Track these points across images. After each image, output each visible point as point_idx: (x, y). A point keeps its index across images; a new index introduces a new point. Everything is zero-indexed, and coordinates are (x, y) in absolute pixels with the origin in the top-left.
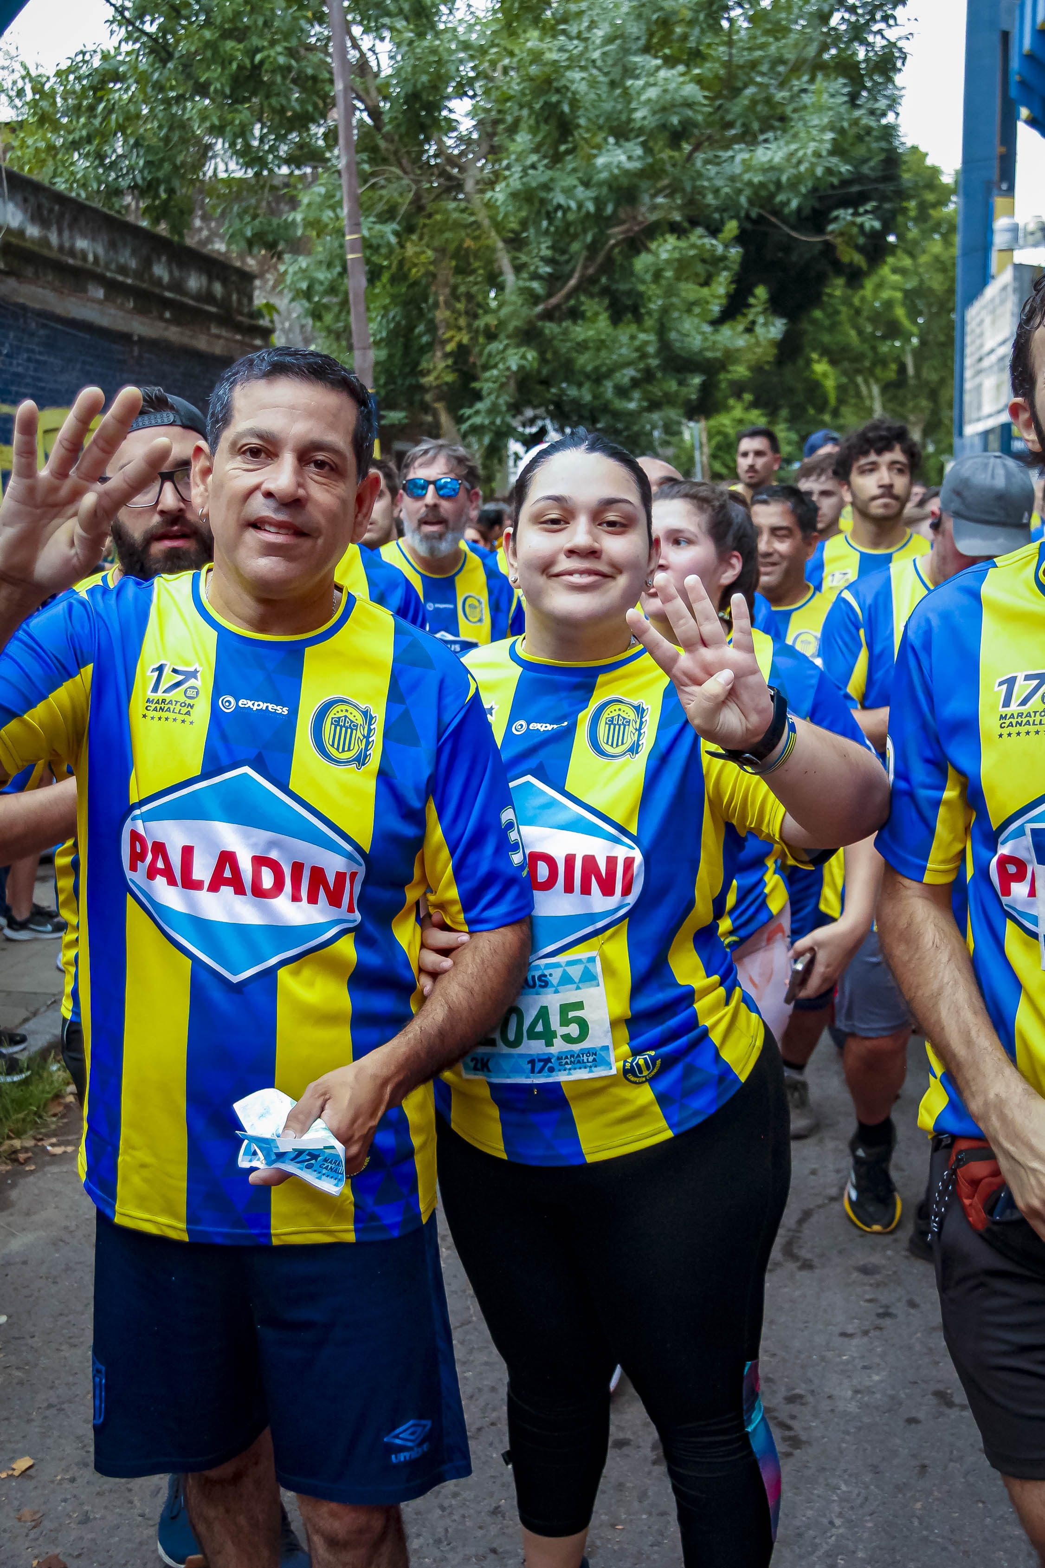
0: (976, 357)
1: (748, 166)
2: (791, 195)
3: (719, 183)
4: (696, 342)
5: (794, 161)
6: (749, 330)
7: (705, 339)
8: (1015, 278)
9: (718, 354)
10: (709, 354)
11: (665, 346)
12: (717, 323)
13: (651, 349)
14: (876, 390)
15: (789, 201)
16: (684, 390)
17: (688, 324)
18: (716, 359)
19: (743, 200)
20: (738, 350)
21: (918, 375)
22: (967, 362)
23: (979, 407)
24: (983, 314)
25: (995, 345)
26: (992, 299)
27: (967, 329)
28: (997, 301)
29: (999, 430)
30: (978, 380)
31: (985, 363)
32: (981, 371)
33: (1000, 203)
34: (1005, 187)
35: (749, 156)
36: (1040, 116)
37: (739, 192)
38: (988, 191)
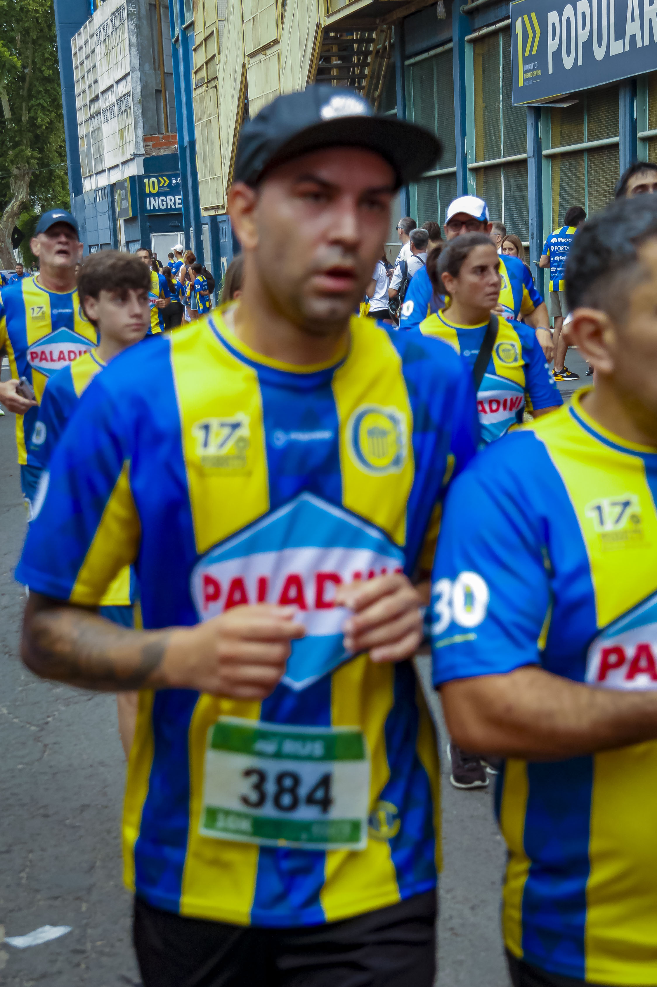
21: (17, 119)
22: (79, 102)
23: (100, 157)
24: (92, 44)
25: (111, 82)
26: (104, 26)
27: (75, 62)
28: (110, 28)
29: (127, 184)
30: (94, 124)
31: (102, 104)
32: (98, 113)
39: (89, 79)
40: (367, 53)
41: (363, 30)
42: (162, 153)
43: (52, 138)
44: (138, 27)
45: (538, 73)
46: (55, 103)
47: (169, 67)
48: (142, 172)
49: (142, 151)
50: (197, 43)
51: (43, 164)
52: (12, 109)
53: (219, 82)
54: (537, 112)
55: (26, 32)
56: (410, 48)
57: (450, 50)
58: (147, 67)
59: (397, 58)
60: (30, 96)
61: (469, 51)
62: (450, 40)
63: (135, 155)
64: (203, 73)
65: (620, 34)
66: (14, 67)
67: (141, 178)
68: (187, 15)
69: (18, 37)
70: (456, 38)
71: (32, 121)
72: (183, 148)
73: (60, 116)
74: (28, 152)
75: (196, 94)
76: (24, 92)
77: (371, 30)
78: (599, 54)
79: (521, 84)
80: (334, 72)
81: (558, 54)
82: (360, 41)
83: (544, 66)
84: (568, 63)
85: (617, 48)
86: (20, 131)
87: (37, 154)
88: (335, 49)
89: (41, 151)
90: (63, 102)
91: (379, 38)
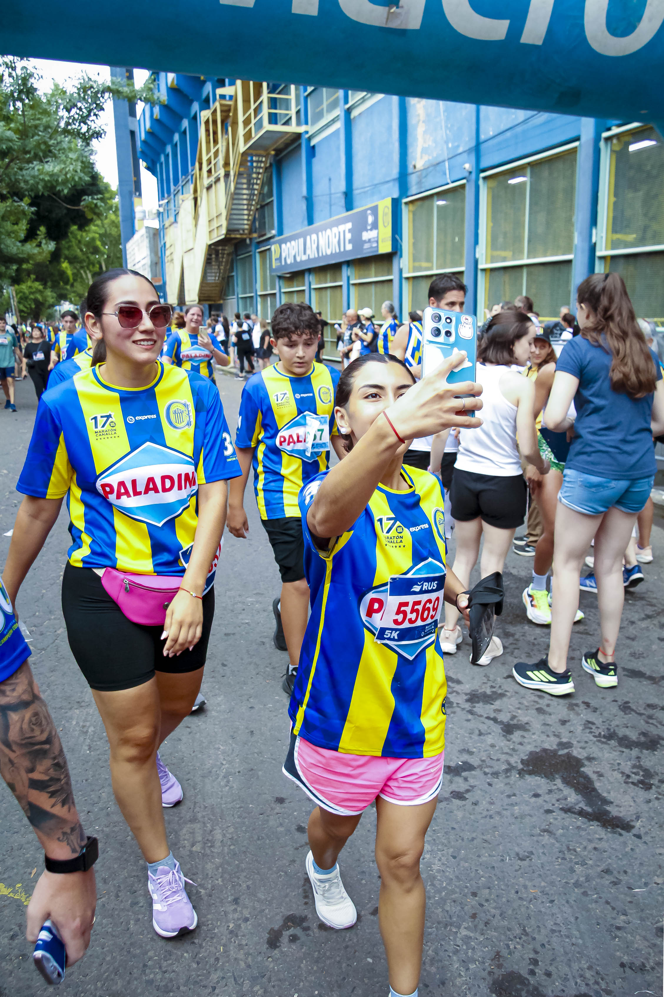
0: (133, 264)
1: (42, 172)
2: (64, 188)
3: (28, 178)
4: (13, 250)
5: (64, 172)
6: (39, 245)
7: (18, 249)
8: (147, 233)
9: (24, 255)
10: (20, 255)
12: (23, 241)
15: (63, 190)
17: (9, 241)
18: (23, 258)
19: (40, 187)
20: (33, 254)
24: (134, 246)
25: (140, 259)
26: (138, 240)
27: (128, 252)
28: (140, 240)
33: (136, 200)
34: (138, 194)
35: (41, 167)
36: (150, 165)
37: (38, 183)
38: (131, 195)
39: (133, 258)
40: (224, 254)
41: (222, 245)
44: (150, 241)
45: (279, 264)
53: (175, 261)
54: (280, 277)
55: (111, 241)
56: (239, 253)
57: (251, 255)
58: (153, 255)
59: (234, 256)
61: (258, 256)
62: (250, 251)
64: (169, 258)
65: (305, 253)
68: (165, 238)
70: (253, 250)
72: (163, 283)
75: (167, 264)
77: (225, 246)
78: (298, 259)
79: (274, 267)
80: (214, 260)
81: (285, 259)
83: (281, 262)
84: (289, 262)
85: (304, 258)
88: (213, 252)
91: (228, 249)
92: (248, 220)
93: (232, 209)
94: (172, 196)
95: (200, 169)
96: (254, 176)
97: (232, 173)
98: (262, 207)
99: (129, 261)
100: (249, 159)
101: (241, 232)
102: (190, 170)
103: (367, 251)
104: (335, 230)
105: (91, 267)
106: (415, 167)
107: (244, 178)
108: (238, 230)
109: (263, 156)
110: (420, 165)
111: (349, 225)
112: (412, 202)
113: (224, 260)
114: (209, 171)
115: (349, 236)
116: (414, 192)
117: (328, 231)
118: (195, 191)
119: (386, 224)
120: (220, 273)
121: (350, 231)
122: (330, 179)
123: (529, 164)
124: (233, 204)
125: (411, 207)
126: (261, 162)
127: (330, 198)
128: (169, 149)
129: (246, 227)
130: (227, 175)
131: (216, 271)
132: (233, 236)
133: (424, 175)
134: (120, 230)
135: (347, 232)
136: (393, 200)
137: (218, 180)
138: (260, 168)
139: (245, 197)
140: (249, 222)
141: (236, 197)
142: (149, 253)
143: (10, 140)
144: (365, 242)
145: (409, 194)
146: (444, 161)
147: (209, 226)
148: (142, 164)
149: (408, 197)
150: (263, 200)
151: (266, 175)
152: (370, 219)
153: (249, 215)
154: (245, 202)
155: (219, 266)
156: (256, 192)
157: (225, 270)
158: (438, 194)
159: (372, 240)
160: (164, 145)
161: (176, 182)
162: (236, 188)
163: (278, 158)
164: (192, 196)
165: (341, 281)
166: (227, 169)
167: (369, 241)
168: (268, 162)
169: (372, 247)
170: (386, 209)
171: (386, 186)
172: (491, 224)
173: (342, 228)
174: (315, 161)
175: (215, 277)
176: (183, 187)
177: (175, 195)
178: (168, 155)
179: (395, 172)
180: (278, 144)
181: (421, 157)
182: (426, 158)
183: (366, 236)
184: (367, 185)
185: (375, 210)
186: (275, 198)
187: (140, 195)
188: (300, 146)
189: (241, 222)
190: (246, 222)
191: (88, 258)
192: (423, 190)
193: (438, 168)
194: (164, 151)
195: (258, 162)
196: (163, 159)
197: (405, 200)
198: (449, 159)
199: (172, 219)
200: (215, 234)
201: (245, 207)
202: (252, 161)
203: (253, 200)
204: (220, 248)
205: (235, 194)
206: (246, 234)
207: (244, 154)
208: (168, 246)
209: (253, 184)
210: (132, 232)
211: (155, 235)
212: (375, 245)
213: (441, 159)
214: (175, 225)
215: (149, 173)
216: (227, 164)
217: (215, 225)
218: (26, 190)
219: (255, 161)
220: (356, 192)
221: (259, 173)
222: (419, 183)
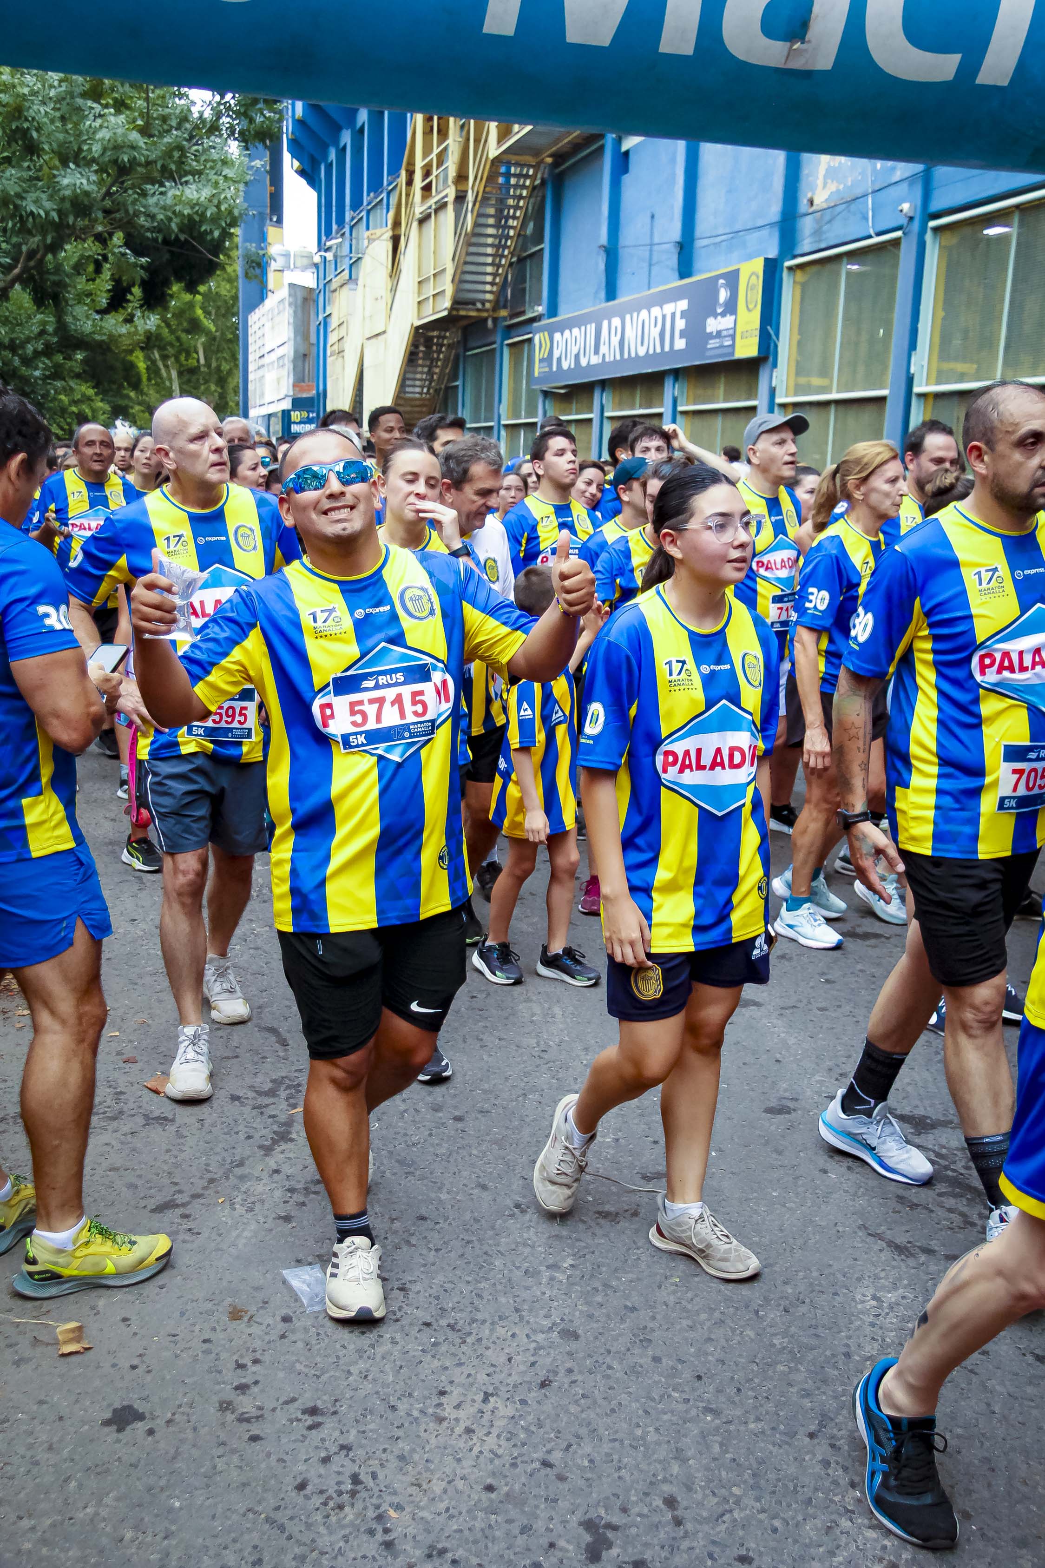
0: (259, 355)
1: (178, 200)
2: (213, 227)
3: (155, 210)
4: (88, 327)
5: (216, 202)
6: (129, 320)
7: (94, 326)
8: (290, 295)
9: (104, 338)
10: (98, 337)
11: (61, 327)
12: (103, 312)
13: (50, 329)
14: (174, 374)
15: (211, 232)
16: (69, 364)
17: (80, 310)
18: (103, 341)
19: (173, 226)
20: (120, 336)
21: (208, 364)
22: (251, 358)
23: (262, 395)
24: (264, 320)
25: (274, 346)
26: (272, 309)
27: (250, 331)
28: (276, 311)
29: (280, 415)
30: (260, 373)
31: (267, 360)
32: (263, 366)
33: (272, 231)
34: (275, 219)
35: (178, 193)
36: (308, 169)
37: (170, 219)
38: (261, 220)
39: (260, 343)
40: (442, 345)
41: (440, 330)
42: (305, 395)
43: (230, 380)
44: (295, 312)
45: (547, 369)
46: (234, 358)
47: (313, 339)
48: (290, 407)
49: (291, 393)
50: (333, 327)
51: (222, 396)
52: (206, 358)
53: (346, 354)
54: (546, 394)
55: (218, 308)
56: (470, 345)
57: (494, 349)
58: (299, 338)
59: (461, 350)
60: (218, 351)
61: (506, 352)
62: (494, 343)
63: (287, 396)
64: (335, 347)
65: (597, 352)
66: (210, 331)
67: (289, 411)
68: (328, 308)
69: (213, 312)
70: (499, 341)
71: (218, 368)
72: (318, 394)
73: (237, 366)
74: (213, 387)
75: (329, 360)
76: (214, 348)
77: (446, 330)
78: (584, 362)
79: (536, 374)
80: (421, 355)
81: (559, 360)
82: (438, 337)
83: (550, 366)
84: (565, 365)
85: (595, 360)
86: (210, 373)
87: (219, 390)
88: (422, 340)
89: (222, 387)
90: (240, 357)
91: (451, 336)
92: (492, 284)
93: (466, 263)
94: (347, 229)
95: (410, 182)
96: (511, 202)
97: (470, 197)
98: (521, 260)
99: (251, 349)
100: (503, 170)
101: (479, 305)
102: (385, 183)
103: (712, 353)
104: (656, 311)
105: (182, 357)
106: (811, 202)
107: (492, 206)
108: (473, 303)
109: (530, 166)
110: (821, 198)
111: (683, 305)
112: (801, 266)
113: (441, 356)
114: (427, 189)
115: (681, 324)
116: (807, 248)
117: (644, 313)
118: (397, 224)
119: (751, 306)
120: (431, 382)
121: (683, 314)
122: (653, 217)
123: (1017, 206)
124: (469, 254)
125: (799, 276)
126: (527, 176)
127: (651, 251)
128: (346, 138)
129: (489, 297)
130: (460, 198)
131: (424, 376)
132: (462, 313)
133: (827, 217)
134: (237, 289)
135: (678, 315)
136: (767, 260)
137: (441, 206)
138: (524, 187)
139: (490, 241)
140: (495, 289)
141: (474, 240)
142: (292, 335)
143: (133, 147)
144: (710, 336)
145: (799, 251)
146: (865, 195)
147: (419, 293)
148: (289, 164)
149: (795, 257)
150: (524, 248)
151: (532, 200)
152: (723, 295)
153: (495, 275)
154: (489, 250)
155: (430, 367)
156: (512, 233)
157: (441, 375)
158: (850, 254)
159: (724, 333)
160: (337, 129)
161: (357, 204)
162: (476, 225)
163: (557, 171)
164: (390, 233)
165: (662, 406)
166: (460, 188)
167: (719, 333)
168: (539, 176)
169: (722, 347)
170: (754, 278)
171: (757, 234)
172: (941, 314)
173: (669, 308)
174: (626, 179)
175: (422, 387)
176: (369, 212)
177: (352, 228)
178: (344, 148)
179: (774, 211)
180: (560, 145)
181: (825, 185)
182: (833, 187)
183: (713, 325)
184: (720, 232)
185: (732, 279)
186: (546, 245)
187: (280, 221)
188: (602, 147)
189: (480, 287)
190: (488, 288)
191: (178, 339)
192: (823, 246)
193: (853, 207)
194: (336, 141)
195: (518, 176)
196: (332, 155)
197: (788, 264)
198: (874, 192)
199: (346, 274)
200: (428, 308)
201: (489, 260)
202: (508, 175)
203: (505, 247)
204: (435, 333)
205: (475, 234)
206: (487, 311)
207: (497, 161)
208: (334, 322)
209: (507, 218)
210: (261, 294)
211: (305, 300)
212: (728, 342)
213: (859, 192)
214: (351, 286)
215: (302, 182)
216: (461, 177)
217: (430, 290)
218: (148, 230)
219: (515, 175)
220: (699, 243)
221: (520, 197)
222: (817, 233)
